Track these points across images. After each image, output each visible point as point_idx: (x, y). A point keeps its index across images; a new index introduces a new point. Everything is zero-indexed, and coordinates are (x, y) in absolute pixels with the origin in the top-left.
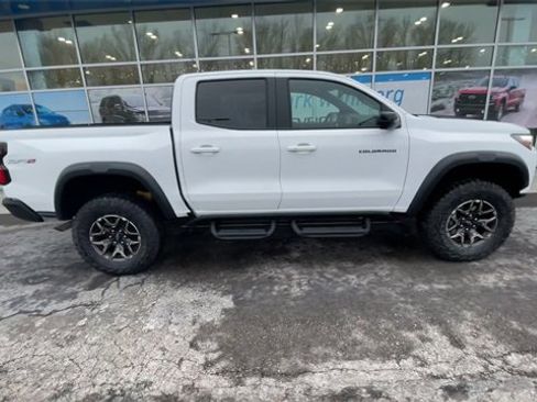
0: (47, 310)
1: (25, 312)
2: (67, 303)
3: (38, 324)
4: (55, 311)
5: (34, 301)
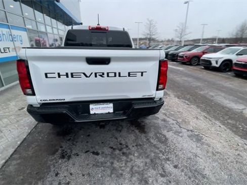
0: (174, 122)
1: (180, 126)
2: (168, 119)
3: (181, 120)
4: (173, 120)
5: (173, 128)
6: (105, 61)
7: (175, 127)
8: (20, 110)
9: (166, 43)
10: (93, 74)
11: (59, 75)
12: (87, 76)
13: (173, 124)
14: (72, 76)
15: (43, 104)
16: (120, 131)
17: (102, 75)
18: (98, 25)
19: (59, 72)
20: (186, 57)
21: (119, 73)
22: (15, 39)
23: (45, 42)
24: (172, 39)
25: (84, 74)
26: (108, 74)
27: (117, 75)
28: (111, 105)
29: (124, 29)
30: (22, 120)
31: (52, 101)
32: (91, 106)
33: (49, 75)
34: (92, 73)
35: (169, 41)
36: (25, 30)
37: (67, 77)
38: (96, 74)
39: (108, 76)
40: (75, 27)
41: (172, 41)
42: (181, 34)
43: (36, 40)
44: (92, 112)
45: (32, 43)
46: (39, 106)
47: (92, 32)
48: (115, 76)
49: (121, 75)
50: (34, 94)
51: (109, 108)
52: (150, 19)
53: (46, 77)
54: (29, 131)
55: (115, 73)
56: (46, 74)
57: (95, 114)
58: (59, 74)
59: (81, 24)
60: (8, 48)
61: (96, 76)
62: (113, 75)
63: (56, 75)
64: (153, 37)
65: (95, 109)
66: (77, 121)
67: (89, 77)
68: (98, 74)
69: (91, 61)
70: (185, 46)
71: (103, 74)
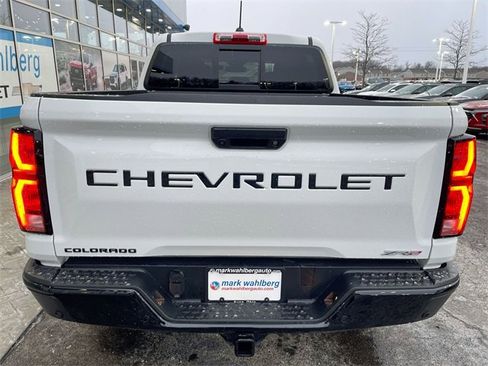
6: (270, 139)
7: (477, 355)
8: (9, 253)
9: (410, 74)
10: (230, 179)
11: (128, 178)
12: (208, 184)
13: (468, 342)
14: (165, 182)
15: (72, 260)
16: (292, 352)
17: (256, 181)
18: (240, 29)
19: (127, 169)
20: (477, 115)
21: (312, 178)
22: (23, 65)
23: (94, 72)
24: (429, 64)
25: (202, 176)
26: (275, 177)
27: (305, 181)
28: (276, 277)
29: (310, 40)
30: (12, 286)
31: (99, 255)
32: (213, 276)
33: (97, 178)
34: (225, 175)
35: (418, 69)
36: (51, 42)
37: (151, 183)
38: (237, 177)
39: (274, 184)
40: (176, 37)
41: (430, 69)
42: (457, 52)
43: (74, 68)
44: (213, 295)
45: (63, 73)
46: (59, 266)
47: (221, 50)
48: (298, 185)
49: (317, 185)
50: (48, 230)
51: (267, 287)
52: (367, 15)
53: (90, 181)
54: (26, 325)
55: (298, 178)
56: (90, 175)
57: (222, 301)
58: (127, 174)
59: (187, 28)
60: (5, 87)
61: (237, 184)
62: (291, 181)
63: (119, 178)
64: (375, 59)
65: (222, 287)
66: (168, 325)
67: (216, 186)
68: (242, 178)
69: (227, 138)
70: (472, 83)
71: (260, 177)
